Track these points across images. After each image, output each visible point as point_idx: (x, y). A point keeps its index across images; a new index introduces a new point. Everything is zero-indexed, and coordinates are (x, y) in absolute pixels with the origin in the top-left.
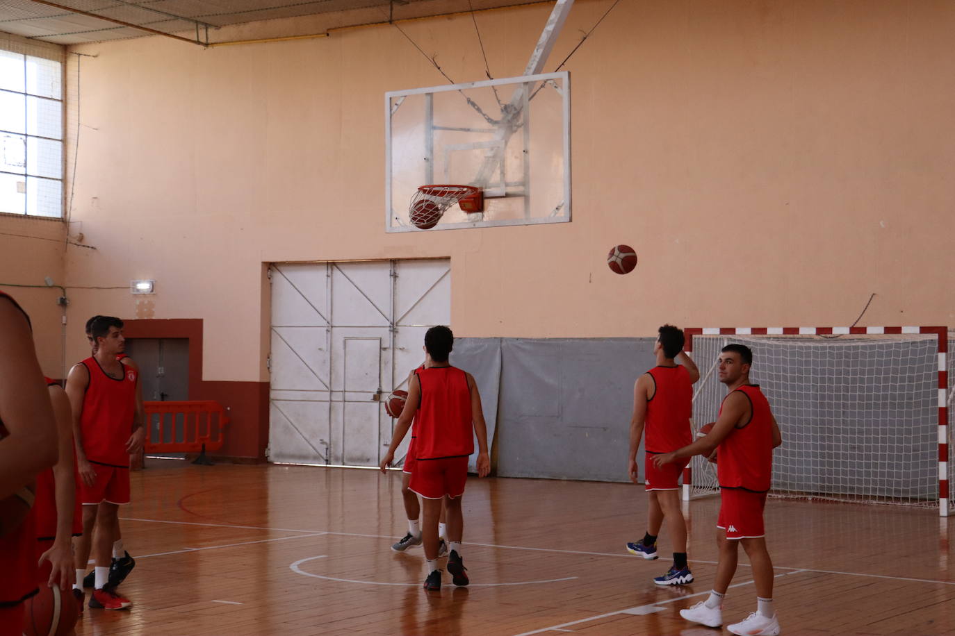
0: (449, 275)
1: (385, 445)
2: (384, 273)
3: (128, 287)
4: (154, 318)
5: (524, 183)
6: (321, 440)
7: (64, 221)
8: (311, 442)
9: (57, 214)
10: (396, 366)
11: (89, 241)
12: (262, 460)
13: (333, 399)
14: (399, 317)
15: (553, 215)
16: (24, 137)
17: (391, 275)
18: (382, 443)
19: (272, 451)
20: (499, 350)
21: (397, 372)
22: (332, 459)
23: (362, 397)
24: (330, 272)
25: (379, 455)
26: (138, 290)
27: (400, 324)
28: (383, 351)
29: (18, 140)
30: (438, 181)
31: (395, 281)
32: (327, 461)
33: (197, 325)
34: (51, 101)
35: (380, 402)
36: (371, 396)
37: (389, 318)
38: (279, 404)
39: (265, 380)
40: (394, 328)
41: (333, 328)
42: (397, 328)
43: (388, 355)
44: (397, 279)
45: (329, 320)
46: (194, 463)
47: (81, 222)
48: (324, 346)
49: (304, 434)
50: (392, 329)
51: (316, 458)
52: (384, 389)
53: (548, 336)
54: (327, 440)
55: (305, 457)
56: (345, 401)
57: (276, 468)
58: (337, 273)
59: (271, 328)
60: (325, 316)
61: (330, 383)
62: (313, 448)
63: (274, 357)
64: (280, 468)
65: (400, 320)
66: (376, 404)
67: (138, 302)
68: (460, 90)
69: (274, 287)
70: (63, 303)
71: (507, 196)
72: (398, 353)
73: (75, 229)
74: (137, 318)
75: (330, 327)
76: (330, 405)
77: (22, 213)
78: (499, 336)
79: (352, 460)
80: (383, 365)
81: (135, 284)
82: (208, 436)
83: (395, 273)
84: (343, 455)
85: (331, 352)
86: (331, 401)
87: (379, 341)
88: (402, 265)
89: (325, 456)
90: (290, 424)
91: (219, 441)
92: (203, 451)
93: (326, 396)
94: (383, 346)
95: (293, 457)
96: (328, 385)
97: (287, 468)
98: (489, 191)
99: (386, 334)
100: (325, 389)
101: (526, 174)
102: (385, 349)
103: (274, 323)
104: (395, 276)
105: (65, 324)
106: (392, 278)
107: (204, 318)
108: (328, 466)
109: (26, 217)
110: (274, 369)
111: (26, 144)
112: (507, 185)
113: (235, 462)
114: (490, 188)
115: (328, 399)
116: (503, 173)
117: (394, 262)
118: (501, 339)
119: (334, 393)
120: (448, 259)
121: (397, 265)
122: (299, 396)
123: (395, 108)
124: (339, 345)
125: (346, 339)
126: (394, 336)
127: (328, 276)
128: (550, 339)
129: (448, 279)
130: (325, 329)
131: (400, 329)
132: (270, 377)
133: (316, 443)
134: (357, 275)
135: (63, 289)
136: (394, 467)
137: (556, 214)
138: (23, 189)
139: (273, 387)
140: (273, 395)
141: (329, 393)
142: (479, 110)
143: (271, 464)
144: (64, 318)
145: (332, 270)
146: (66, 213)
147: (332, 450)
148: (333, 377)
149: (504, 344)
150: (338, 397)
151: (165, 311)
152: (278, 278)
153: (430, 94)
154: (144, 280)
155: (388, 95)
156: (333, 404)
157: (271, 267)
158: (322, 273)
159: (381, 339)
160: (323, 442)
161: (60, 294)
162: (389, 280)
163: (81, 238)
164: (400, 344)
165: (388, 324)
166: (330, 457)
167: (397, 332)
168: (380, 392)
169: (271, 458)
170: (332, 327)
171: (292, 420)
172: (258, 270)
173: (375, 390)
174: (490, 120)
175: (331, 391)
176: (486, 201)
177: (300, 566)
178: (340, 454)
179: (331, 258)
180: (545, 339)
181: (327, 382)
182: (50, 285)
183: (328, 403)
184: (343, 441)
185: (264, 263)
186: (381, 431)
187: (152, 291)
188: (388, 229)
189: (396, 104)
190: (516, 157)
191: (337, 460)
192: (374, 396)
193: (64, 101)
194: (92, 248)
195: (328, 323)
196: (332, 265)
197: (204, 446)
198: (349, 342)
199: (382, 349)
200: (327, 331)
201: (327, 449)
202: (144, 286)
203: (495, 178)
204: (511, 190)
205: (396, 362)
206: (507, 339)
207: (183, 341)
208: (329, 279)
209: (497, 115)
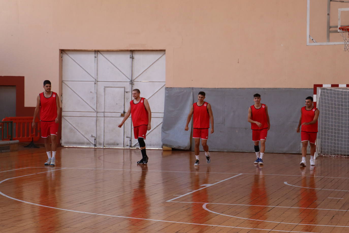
1: (127, 137)
2: (127, 56)
12: (60, 146)
17: (130, 58)
18: (125, 136)
19: (63, 141)
20: (192, 93)
22: (98, 144)
23: (114, 115)
24: (96, 55)
25: (124, 142)
27: (136, 80)
28: (126, 93)
31: (132, 60)
32: (95, 145)
33: (21, 79)
36: (120, 114)
37: (129, 78)
38: (66, 118)
40: (132, 82)
41: (99, 82)
43: (128, 95)
44: (134, 60)
48: (93, 91)
49: (81, 132)
51: (88, 144)
54: (95, 135)
55: (81, 144)
56: (105, 117)
58: (100, 56)
59: (63, 81)
61: (97, 108)
62: (87, 139)
63: (64, 96)
64: (68, 149)
65: (135, 78)
69: (64, 61)
75: (96, 82)
79: (109, 145)
80: (126, 100)
83: (132, 56)
84: (104, 142)
85: (97, 93)
86: (97, 117)
87: (124, 88)
88: (136, 53)
89: (93, 143)
90: (74, 128)
93: (94, 114)
94: (126, 91)
95: (75, 143)
96: (95, 109)
99: (128, 85)
100: (94, 111)
104: (132, 58)
108: (95, 147)
110: (64, 102)
117: (132, 51)
118: (193, 88)
119: (98, 113)
120: (164, 51)
121: (133, 53)
124: (101, 90)
125: (105, 87)
126: (132, 86)
127: (95, 57)
131: (135, 83)
132: (62, 105)
133: (88, 136)
134: (112, 57)
136: (133, 147)
139: (63, 110)
141: (96, 113)
143: (63, 147)
147: (98, 139)
148: (98, 105)
149: (194, 90)
150: (101, 115)
152: (66, 57)
157: (63, 52)
158: (92, 56)
160: (92, 136)
162: (130, 60)
165: (129, 81)
166: (96, 143)
167: (133, 84)
168: (124, 112)
169: (63, 144)
170: (97, 81)
171: (74, 126)
173: (121, 112)
178: (102, 141)
183: (95, 118)
184: (104, 136)
185: (60, 50)
186: (125, 130)
191: (100, 144)
195: (95, 79)
196: (97, 52)
198: (107, 89)
200: (95, 83)
201: (95, 139)
206: (196, 88)
207: (12, 87)
208: (96, 59)
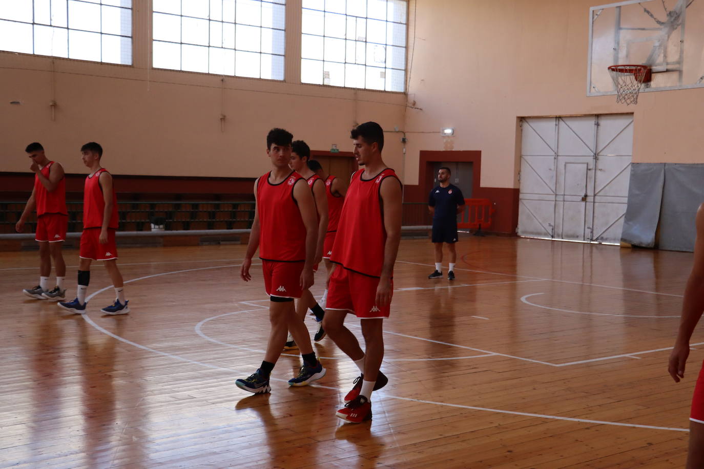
0: (632, 124)
1: (588, 228)
2: (591, 123)
3: (440, 132)
4: (454, 150)
5: (680, 62)
6: (549, 224)
7: (405, 94)
8: (544, 225)
9: (402, 90)
10: (597, 180)
11: (418, 105)
12: (514, 235)
13: (557, 199)
14: (600, 149)
15: (698, 82)
16: (385, 46)
17: (595, 124)
18: (586, 227)
19: (520, 229)
20: (663, 171)
21: (597, 184)
22: (555, 235)
23: (575, 198)
24: (557, 123)
25: (584, 234)
26: (445, 134)
27: (601, 154)
28: (588, 171)
29: (382, 48)
30: (621, 62)
31: (598, 127)
32: (553, 237)
33: (478, 154)
34: (400, 25)
35: (586, 202)
36: (581, 198)
37: (592, 149)
38: (525, 202)
39: (517, 187)
40: (596, 157)
41: (559, 157)
42: (600, 157)
43: (591, 173)
44: (599, 127)
45: (556, 151)
46: (475, 235)
47: (414, 94)
48: (553, 168)
49: (539, 219)
50: (594, 157)
51: (546, 234)
52: (589, 194)
53: (696, 163)
54: (552, 224)
55: (539, 234)
56: (564, 201)
57: (522, 240)
58: (561, 123)
59: (521, 157)
60: (554, 150)
61: (556, 190)
62: (544, 228)
63: (522, 173)
64: (524, 239)
65: (600, 152)
66: (583, 203)
67: (445, 140)
68: (640, 3)
69: (523, 132)
70: (404, 141)
71: (667, 71)
72: (598, 173)
73: (411, 99)
74: (444, 150)
75: (557, 156)
76: (555, 203)
77: (383, 89)
78: (663, 162)
79: (568, 236)
80: (588, 180)
81: (443, 130)
82: (483, 219)
83: (598, 123)
84: (562, 233)
85: (557, 171)
86: (556, 201)
87: (586, 165)
88: (603, 118)
89: (551, 233)
90: (531, 215)
91: (489, 222)
92: (480, 228)
93: (553, 198)
94: (589, 168)
95: (532, 233)
96: (554, 191)
97: (528, 240)
98: (655, 68)
99: (591, 160)
100: (553, 193)
101: (681, 57)
102: (590, 170)
103: (523, 154)
104: (598, 125)
105: (405, 153)
106: (596, 126)
107: (482, 150)
108: (553, 239)
109: (385, 91)
110: (522, 181)
111: (386, 50)
112: (667, 64)
113: (498, 235)
114: (656, 66)
115: (554, 200)
116: (665, 56)
117: (598, 116)
118: (665, 164)
119: (558, 196)
120: (632, 113)
121: (599, 118)
122: (536, 197)
123: (596, 17)
124: (561, 167)
125: (566, 163)
126: (596, 162)
127: (556, 125)
128: (698, 164)
129: (632, 126)
130: (553, 157)
132: (520, 186)
133: (546, 226)
134: (575, 124)
135: (404, 133)
136: (594, 241)
137: (700, 82)
138: (384, 75)
139: (521, 191)
140: (521, 196)
141: (554, 196)
142: (652, 16)
143: (519, 237)
144: (404, 150)
145: (559, 120)
146: (406, 89)
147: (556, 229)
148: (558, 185)
149: (667, 167)
150: (560, 198)
151: (460, 146)
152: (526, 126)
153: (620, 7)
154: (449, 128)
155: (592, 9)
156: (557, 202)
157: (522, 119)
158: (552, 123)
159: (587, 164)
160: (550, 225)
161: (402, 136)
162: (594, 127)
163: (414, 104)
164: (600, 166)
165: (592, 154)
166: (554, 234)
167: (598, 159)
168: (586, 196)
169: (520, 233)
171: (532, 212)
172: (514, 122)
173: (583, 194)
174: (659, 22)
175: (556, 195)
176: (653, 75)
177: (527, 299)
178: (560, 233)
179: (558, 114)
180: (694, 164)
181: (554, 189)
182: (397, 130)
183: (554, 202)
184: (563, 225)
185: (518, 118)
186: (586, 219)
187: (453, 134)
188: (588, 94)
189: (597, 15)
190: (675, 46)
191: (558, 236)
192: (583, 198)
193: (407, 24)
194: (420, 109)
195: (555, 153)
196: (559, 118)
197: (480, 225)
198: (568, 165)
199: (588, 169)
200: (555, 158)
201: (553, 229)
202: (448, 131)
203: (660, 59)
204: (670, 67)
205: (597, 177)
206: (669, 164)
207: (470, 163)
208: (557, 127)
209: (664, 18)
